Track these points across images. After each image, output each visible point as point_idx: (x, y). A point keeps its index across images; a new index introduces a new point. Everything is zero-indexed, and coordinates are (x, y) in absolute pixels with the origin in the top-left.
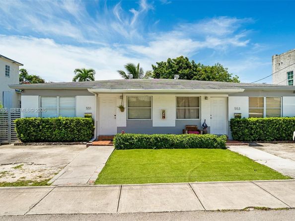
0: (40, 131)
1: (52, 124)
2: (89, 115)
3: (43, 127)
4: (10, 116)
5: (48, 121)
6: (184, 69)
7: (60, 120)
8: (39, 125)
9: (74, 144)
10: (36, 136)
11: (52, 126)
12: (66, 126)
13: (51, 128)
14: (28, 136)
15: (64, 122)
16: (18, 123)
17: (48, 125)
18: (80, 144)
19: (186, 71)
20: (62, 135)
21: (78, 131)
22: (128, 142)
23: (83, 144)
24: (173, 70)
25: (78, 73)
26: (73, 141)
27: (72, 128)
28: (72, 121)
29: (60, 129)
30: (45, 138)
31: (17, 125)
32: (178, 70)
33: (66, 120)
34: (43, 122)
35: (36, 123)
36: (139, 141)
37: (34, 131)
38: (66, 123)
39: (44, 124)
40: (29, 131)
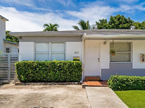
0: (37, 72)
1: (48, 67)
2: (78, 58)
3: (39, 70)
4: (9, 60)
5: (44, 64)
6: (124, 23)
7: (54, 63)
8: (36, 68)
9: (67, 84)
10: (33, 77)
11: (48, 68)
12: (60, 68)
13: (46, 70)
14: (26, 77)
15: (58, 65)
16: (18, 66)
17: (44, 67)
18: (72, 84)
19: (125, 25)
20: (56, 75)
21: (70, 73)
22: (124, 83)
23: (75, 84)
24: (115, 25)
25: (46, 27)
26: (65, 82)
27: (65, 70)
28: (65, 64)
29: (54, 71)
30: (41, 79)
31: (17, 68)
32: (119, 24)
33: (60, 63)
34: (40, 65)
35: (34, 65)
36: (135, 83)
37: (32, 73)
38: (60, 66)
39: (40, 67)
40: (27, 73)
